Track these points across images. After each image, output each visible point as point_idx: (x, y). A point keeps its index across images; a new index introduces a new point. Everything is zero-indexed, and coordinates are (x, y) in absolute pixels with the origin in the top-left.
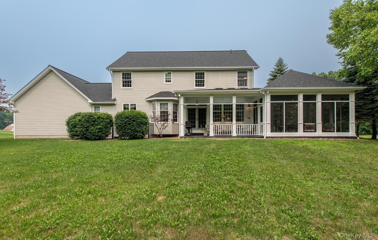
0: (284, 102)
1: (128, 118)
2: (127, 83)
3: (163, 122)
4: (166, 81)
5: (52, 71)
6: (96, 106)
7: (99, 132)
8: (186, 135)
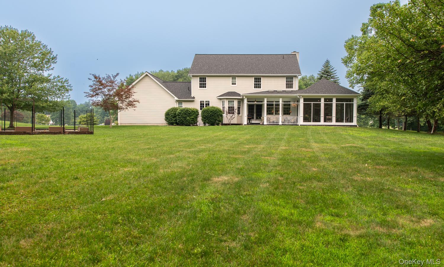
0: (312, 103)
1: (212, 112)
2: (203, 85)
3: (232, 115)
4: (232, 84)
5: (147, 75)
6: (180, 102)
7: (192, 121)
8: (248, 124)
